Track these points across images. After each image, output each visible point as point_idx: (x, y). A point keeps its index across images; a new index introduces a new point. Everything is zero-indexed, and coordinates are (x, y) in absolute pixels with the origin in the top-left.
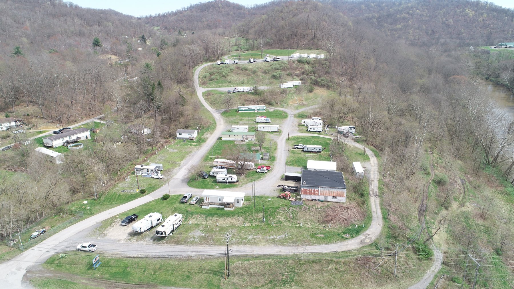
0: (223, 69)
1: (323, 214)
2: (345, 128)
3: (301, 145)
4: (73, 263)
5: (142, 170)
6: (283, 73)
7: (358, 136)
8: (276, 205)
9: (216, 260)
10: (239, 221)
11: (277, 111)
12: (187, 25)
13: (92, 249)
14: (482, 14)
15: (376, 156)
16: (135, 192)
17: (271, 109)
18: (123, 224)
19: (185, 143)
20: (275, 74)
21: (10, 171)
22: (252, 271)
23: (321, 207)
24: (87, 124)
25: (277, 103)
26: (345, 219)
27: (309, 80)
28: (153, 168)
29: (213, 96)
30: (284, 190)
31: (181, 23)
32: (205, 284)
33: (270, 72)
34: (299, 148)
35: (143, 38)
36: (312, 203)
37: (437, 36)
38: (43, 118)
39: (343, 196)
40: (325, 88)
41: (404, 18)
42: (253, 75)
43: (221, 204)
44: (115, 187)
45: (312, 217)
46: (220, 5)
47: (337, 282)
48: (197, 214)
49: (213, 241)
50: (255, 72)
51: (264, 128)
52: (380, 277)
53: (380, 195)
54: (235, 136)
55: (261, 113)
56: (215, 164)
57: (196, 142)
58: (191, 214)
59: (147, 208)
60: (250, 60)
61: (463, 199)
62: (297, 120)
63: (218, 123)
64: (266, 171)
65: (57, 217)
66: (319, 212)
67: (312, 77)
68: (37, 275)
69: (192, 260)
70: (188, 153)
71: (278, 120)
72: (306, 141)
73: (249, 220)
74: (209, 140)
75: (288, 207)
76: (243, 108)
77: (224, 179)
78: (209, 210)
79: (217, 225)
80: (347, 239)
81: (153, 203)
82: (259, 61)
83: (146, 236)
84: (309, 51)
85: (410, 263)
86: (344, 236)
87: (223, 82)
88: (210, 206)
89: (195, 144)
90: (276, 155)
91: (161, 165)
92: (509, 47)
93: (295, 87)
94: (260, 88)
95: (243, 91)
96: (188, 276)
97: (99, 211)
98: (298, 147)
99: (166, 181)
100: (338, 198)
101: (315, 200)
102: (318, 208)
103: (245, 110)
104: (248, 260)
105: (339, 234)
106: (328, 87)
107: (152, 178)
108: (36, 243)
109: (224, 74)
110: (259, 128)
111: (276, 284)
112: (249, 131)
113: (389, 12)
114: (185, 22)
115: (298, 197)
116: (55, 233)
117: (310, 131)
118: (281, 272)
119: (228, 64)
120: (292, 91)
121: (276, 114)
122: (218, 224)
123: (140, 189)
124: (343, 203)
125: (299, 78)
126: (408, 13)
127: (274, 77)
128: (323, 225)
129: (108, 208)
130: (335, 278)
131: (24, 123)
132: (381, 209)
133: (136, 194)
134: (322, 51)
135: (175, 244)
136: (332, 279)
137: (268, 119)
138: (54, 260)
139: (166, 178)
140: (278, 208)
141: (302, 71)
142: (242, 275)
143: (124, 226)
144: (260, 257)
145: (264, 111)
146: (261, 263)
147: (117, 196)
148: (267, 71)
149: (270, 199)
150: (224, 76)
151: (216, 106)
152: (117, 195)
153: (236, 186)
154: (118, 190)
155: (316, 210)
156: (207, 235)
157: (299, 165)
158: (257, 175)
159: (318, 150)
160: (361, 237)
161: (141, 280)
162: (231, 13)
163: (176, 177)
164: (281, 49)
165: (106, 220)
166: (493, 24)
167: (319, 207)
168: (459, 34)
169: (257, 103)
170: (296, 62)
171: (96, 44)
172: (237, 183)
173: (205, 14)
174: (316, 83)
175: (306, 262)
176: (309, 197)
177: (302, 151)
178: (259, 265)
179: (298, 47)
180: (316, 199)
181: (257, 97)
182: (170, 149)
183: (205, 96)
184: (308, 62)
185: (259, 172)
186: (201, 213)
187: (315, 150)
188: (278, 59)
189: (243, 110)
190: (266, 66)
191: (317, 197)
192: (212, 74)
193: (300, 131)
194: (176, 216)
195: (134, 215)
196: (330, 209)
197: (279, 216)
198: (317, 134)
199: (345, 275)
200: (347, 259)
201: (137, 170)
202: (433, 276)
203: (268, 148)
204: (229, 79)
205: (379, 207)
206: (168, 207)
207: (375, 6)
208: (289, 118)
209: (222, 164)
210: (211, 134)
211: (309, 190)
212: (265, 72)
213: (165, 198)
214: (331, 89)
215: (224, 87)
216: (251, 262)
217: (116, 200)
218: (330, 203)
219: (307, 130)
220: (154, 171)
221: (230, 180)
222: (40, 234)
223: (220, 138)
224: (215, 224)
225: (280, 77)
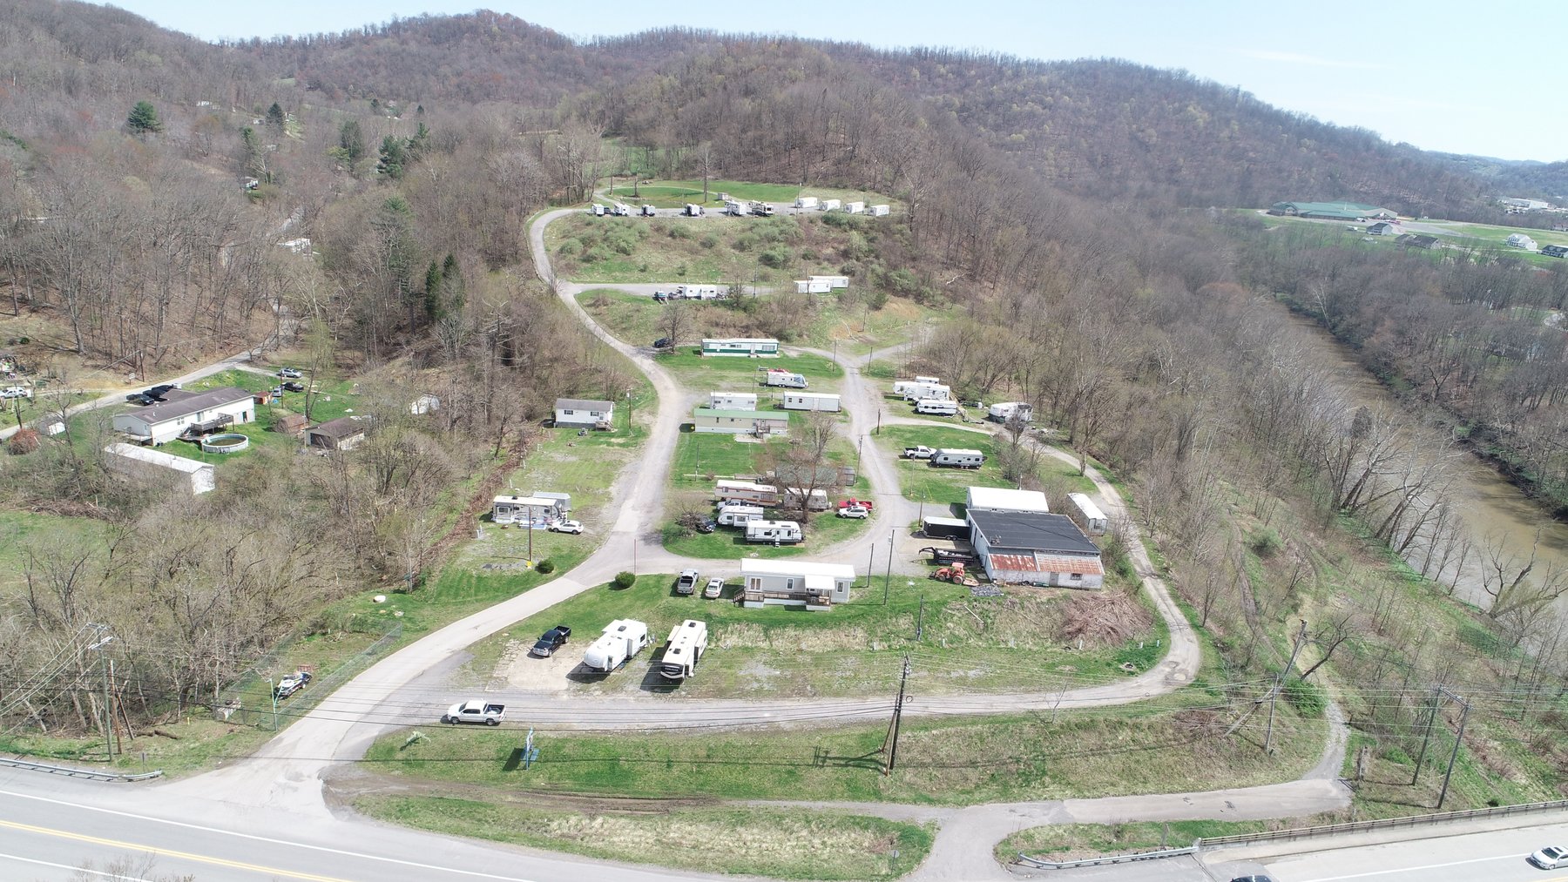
0: (617, 229)
1: (1058, 616)
2: (1005, 408)
3: (925, 448)
4: (451, 757)
5: (518, 509)
6: (792, 251)
7: (1045, 430)
8: (936, 598)
9: (847, 731)
10: (855, 637)
11: (810, 357)
12: (390, 83)
13: (493, 714)
14: (1228, 122)
15: (1111, 482)
16: (522, 570)
17: (793, 352)
18: (539, 651)
19: (588, 437)
20: (772, 253)
21: (44, 513)
22: (942, 753)
23: (1049, 600)
24: (218, 377)
25: (800, 336)
26: (1112, 628)
27: (869, 275)
28: (551, 503)
29: (614, 306)
30: (937, 560)
31: (369, 73)
32: (841, 789)
33: (754, 247)
34: (917, 457)
35: (276, 112)
36: (1025, 590)
37: (1117, 171)
38: (77, 352)
39: (1096, 572)
40: (911, 300)
41: (1031, 115)
42: (707, 252)
43: (792, 597)
44: (457, 555)
45: (1033, 626)
46: (495, 28)
47: (1145, 772)
48: (739, 621)
49: (812, 686)
50: (708, 244)
51: (801, 401)
52: (1239, 756)
53: (1163, 573)
54: (732, 420)
55: (767, 361)
56: (720, 494)
57: (619, 437)
58: (721, 623)
59: (580, 609)
60: (689, 208)
61: (1317, 587)
62: (873, 384)
63: (658, 386)
64: (865, 514)
65: (317, 640)
66: (1048, 614)
67: (875, 266)
68: (363, 791)
69: (787, 733)
70: (616, 465)
71: (824, 382)
72: (928, 437)
73: (879, 634)
74: (656, 431)
75: (969, 602)
76: (715, 343)
77: (769, 534)
78: (766, 612)
79: (801, 651)
80: (1132, 673)
81: (589, 597)
82: (714, 211)
83: (624, 679)
84: (839, 193)
85: (1287, 723)
86: (1122, 667)
87: (624, 268)
88: (766, 601)
89: (621, 440)
90: (864, 473)
91: (566, 496)
92: (1303, 215)
93: (835, 291)
94: (749, 290)
95: (699, 298)
96: (790, 773)
97: (441, 623)
98: (917, 453)
99: (599, 540)
100: (1086, 577)
101: (1027, 582)
102: (1042, 603)
103: (722, 351)
104: (926, 729)
105: (1109, 665)
106: (919, 298)
107: (551, 530)
108: (301, 711)
109: (623, 244)
110: (787, 400)
111: (1006, 782)
112: (758, 409)
113: (991, 94)
114: (383, 72)
115: (981, 576)
116: (342, 682)
117: (923, 413)
118: (1010, 753)
119: (626, 215)
120: (831, 305)
121: (809, 364)
122: (803, 646)
123: (536, 563)
124: (1096, 590)
125: (838, 268)
126: (1041, 102)
127: (768, 260)
128: (1064, 645)
129: (461, 613)
130: (1137, 762)
131: (19, 368)
132: (1179, 605)
133: (529, 574)
134: (877, 195)
135: (714, 696)
136: (1133, 765)
137: (801, 376)
138: (391, 750)
139: (590, 532)
140: (944, 603)
141: (842, 247)
142: (923, 765)
143: (542, 657)
144: (949, 719)
145: (776, 356)
146: (957, 734)
147: (473, 581)
148: (746, 243)
149: (911, 583)
150: (624, 251)
151: (630, 334)
152: (471, 576)
153: (801, 551)
154: (470, 564)
155: (1038, 607)
156: (788, 673)
157: (939, 501)
158: (843, 526)
159: (973, 462)
160: (1161, 670)
161: (668, 788)
162: (533, 56)
163: (619, 527)
164: (756, 181)
165: (475, 644)
166: (1254, 149)
167: (1044, 599)
168: (1171, 171)
169: (746, 331)
170: (820, 223)
171: (141, 121)
172: (802, 545)
173: (447, 52)
174: (887, 285)
175: (1062, 727)
176: (1013, 576)
177: (928, 464)
178: (955, 739)
179: (805, 180)
180: (1030, 581)
181: (740, 316)
182: (552, 454)
183: (589, 306)
184: (853, 225)
185: (847, 517)
186: (749, 621)
187: (965, 462)
188: (769, 209)
189: (715, 351)
190: (739, 228)
191: (1030, 576)
192: (587, 242)
193: (897, 412)
194: (692, 625)
195: (559, 628)
196: (1073, 605)
197: (950, 625)
198: (944, 421)
199: (1159, 755)
200: (1153, 718)
201: (503, 508)
202: (1342, 750)
203: (835, 454)
204: (639, 258)
205: (1170, 602)
206: (643, 608)
207: (948, 72)
208: (848, 378)
209: (741, 495)
210: (653, 413)
211: (1010, 559)
212: (741, 246)
213: (622, 583)
214: (926, 303)
215: (631, 282)
216: (934, 732)
217: (473, 591)
218: (1066, 591)
219: (916, 411)
220: (554, 511)
221: (784, 536)
222: (300, 686)
223: (687, 428)
224: (794, 647)
225: (786, 260)
